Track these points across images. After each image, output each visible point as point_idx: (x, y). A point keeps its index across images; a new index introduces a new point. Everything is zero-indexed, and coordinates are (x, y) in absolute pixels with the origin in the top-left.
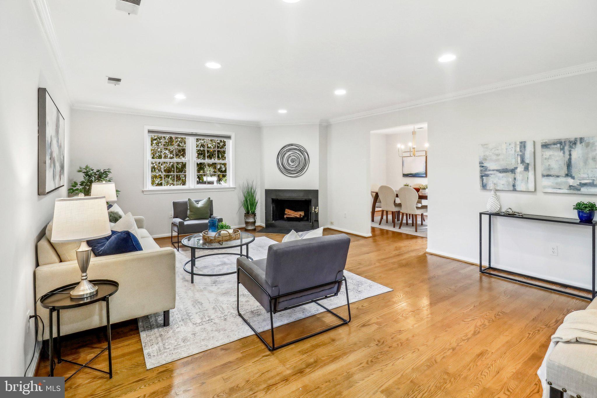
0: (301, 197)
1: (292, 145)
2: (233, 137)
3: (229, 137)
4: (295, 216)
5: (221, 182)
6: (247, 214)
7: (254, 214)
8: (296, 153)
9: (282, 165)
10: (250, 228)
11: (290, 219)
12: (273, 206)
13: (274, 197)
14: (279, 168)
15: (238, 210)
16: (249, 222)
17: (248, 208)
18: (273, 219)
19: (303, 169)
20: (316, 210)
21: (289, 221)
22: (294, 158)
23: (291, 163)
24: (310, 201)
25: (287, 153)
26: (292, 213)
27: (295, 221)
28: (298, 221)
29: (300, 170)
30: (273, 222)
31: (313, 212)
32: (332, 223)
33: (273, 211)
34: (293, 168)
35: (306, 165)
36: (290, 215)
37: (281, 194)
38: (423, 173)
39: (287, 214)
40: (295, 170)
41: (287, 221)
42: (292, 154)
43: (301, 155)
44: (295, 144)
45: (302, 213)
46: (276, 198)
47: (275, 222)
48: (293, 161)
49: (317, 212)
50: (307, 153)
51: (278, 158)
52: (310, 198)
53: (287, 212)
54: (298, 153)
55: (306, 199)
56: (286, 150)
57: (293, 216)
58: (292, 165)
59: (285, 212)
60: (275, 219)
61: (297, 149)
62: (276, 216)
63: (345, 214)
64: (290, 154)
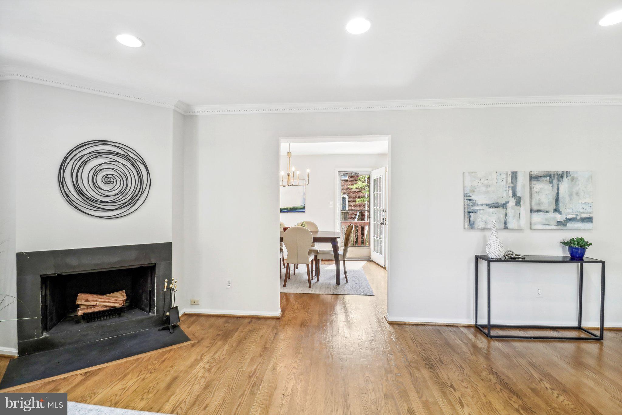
1: (105, 142)
4: (107, 306)
8: (118, 162)
9: (76, 186)
11: (89, 317)
12: (43, 294)
13: (51, 272)
14: (66, 196)
18: (46, 328)
19: (133, 200)
20: (171, 285)
21: (91, 321)
22: (112, 175)
23: (103, 185)
24: (152, 269)
25: (92, 160)
26: (97, 301)
27: (107, 318)
28: (115, 315)
29: (127, 202)
30: (45, 335)
31: (165, 290)
32: (195, 302)
33: (45, 308)
34: (109, 196)
35: (142, 192)
36: (92, 306)
37: (73, 261)
38: (302, 208)
39: (81, 305)
40: (113, 202)
41: (88, 322)
42: (106, 163)
43: (130, 168)
44: (114, 142)
45: (123, 297)
46: (56, 274)
47: (50, 334)
48: (109, 180)
49: (175, 290)
50: (145, 166)
51: (64, 171)
52: (153, 262)
53: (83, 301)
54: (123, 164)
55: (142, 265)
56: (90, 153)
57: (102, 307)
58: (105, 190)
59: (78, 302)
60: (48, 327)
61: (119, 153)
62: (52, 317)
63: (229, 282)
64: (101, 164)
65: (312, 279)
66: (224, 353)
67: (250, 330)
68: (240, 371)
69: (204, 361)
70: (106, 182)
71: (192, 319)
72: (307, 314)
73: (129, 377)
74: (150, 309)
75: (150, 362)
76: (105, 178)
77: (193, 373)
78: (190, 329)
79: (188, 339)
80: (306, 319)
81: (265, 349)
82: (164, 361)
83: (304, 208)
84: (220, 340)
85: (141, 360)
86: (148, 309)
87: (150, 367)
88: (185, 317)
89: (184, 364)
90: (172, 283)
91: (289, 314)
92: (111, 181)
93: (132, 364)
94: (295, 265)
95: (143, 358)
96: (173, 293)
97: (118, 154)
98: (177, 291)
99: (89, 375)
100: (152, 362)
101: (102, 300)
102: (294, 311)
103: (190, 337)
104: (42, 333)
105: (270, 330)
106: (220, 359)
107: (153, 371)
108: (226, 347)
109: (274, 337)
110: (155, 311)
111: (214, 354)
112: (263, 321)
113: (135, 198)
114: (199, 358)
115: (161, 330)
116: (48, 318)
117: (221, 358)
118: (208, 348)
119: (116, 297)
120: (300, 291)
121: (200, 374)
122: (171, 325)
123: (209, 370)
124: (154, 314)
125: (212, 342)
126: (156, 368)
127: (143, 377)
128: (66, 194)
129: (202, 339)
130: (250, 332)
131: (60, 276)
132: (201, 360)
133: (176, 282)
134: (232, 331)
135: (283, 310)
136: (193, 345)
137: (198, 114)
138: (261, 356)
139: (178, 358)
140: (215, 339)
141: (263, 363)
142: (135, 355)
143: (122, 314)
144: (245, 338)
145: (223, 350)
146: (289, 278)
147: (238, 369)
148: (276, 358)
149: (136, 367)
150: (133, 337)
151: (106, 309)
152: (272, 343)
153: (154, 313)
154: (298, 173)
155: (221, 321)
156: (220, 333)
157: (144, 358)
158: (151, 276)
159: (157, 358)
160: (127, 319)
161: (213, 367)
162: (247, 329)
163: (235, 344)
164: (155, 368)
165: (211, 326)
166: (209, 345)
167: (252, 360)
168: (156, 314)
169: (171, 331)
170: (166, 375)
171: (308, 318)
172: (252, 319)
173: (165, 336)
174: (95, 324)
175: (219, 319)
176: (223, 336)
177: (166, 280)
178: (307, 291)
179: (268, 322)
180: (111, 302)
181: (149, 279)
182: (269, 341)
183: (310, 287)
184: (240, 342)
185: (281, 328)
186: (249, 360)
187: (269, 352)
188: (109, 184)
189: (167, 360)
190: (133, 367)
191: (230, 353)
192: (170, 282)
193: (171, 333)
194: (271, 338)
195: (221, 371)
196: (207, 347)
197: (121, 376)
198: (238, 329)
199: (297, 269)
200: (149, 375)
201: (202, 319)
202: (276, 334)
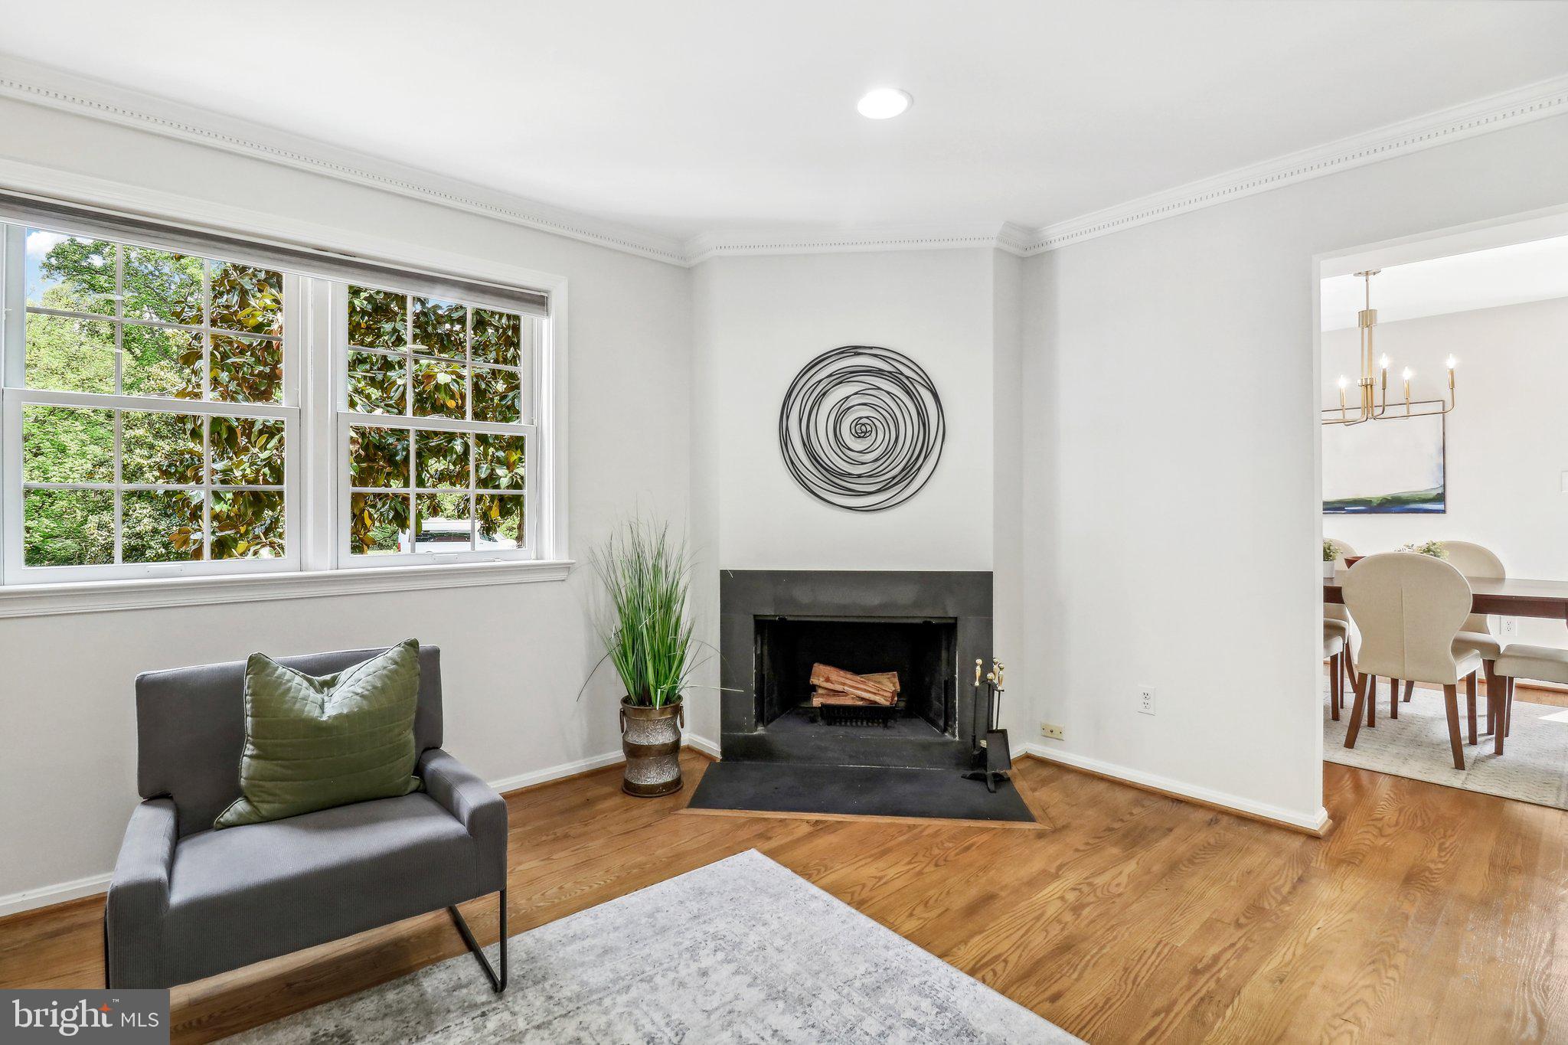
0: (906, 607)
1: (855, 351)
2: (558, 301)
3: (539, 301)
4: (863, 699)
5: (494, 535)
6: (637, 703)
7: (673, 705)
8: (879, 388)
9: (807, 445)
10: (655, 776)
11: (835, 715)
12: (759, 652)
13: (768, 611)
14: (792, 465)
15: (582, 681)
16: (649, 748)
17: (640, 674)
18: (761, 718)
19: (909, 471)
20: (990, 676)
21: (835, 724)
22: (867, 418)
23: (852, 441)
24: (949, 629)
25: (835, 390)
26: (844, 684)
27: (862, 723)
28: (879, 723)
29: (896, 476)
30: (760, 731)
31: (977, 684)
32: (1052, 731)
33: (760, 678)
34: (863, 464)
35: (926, 452)
36: (836, 693)
37: (803, 595)
38: (1431, 497)
39: (820, 687)
40: (870, 476)
41: (829, 724)
42: (856, 393)
43: (902, 401)
44: (871, 348)
45: (894, 684)
46: (776, 616)
47: (768, 731)
48: (863, 428)
49: (1000, 688)
50: (931, 391)
51: (788, 417)
52: (951, 614)
53: (821, 679)
54: (888, 393)
55: (928, 620)
56: (830, 375)
57: (853, 698)
58: (857, 452)
59: (814, 681)
60: (765, 718)
61: (880, 370)
62: (771, 700)
63: (1146, 695)
64: (848, 397)
65: (1473, 741)
66: (1123, 879)
67: (1209, 844)
68: (1165, 945)
69: (1065, 883)
70: (857, 433)
71: (1045, 772)
72: (1435, 852)
73: (891, 858)
74: (946, 724)
75: (938, 840)
76: (856, 425)
77: (1031, 900)
78: (1037, 794)
79: (1029, 818)
80: (1432, 866)
81: (1255, 910)
82: (968, 848)
83: (1441, 498)
84: (1116, 844)
85: (916, 831)
86: (941, 723)
87: (936, 851)
88: (1029, 763)
89: (1012, 871)
90: (992, 671)
91: (1358, 834)
92: (866, 432)
93: (901, 833)
94: (1395, 683)
95: (923, 827)
96: (996, 693)
97: (879, 373)
98: (1003, 691)
99: (821, 829)
100: (941, 842)
101: (854, 684)
102: (1380, 830)
103: (1035, 812)
104: (756, 726)
105: (1279, 862)
106: (1109, 892)
107: (941, 862)
108: (1131, 867)
109: (1294, 888)
110: (957, 730)
111: (1093, 875)
112: (1258, 831)
113: (913, 466)
114: (1053, 871)
115: (968, 779)
116: (766, 700)
117: (1114, 890)
118: (1077, 855)
119: (879, 683)
120: (1414, 770)
121: (1051, 911)
122: (990, 772)
123: (1077, 909)
124: (954, 737)
125: (1091, 841)
126: (948, 859)
127: (917, 869)
128: (792, 463)
129: (1065, 827)
130: (1209, 848)
131: (783, 620)
132: (1056, 876)
133: (1001, 669)
134: (1153, 830)
135: (1337, 817)
136: (1041, 835)
137: (1056, 245)
138: (1238, 925)
139: (1000, 853)
140: (1100, 838)
141: (1245, 949)
142: (908, 816)
143: (891, 723)
144: (1191, 861)
145: (1121, 873)
146: (1371, 723)
147: (1160, 936)
148: (1292, 949)
149: (907, 842)
150: (909, 777)
151: (860, 703)
152: (1282, 903)
153: (954, 735)
154: (1407, 374)
155: (1122, 797)
156: (1116, 825)
157: (927, 827)
158: (948, 649)
159: (953, 838)
160: (898, 734)
161: (1088, 904)
162: (1201, 837)
163: (1157, 868)
164: (946, 857)
165: (1094, 802)
166: (1082, 848)
167: (1209, 928)
168: (957, 739)
169: (991, 786)
170: (968, 881)
171: (1440, 866)
172: (1220, 816)
173: (976, 794)
174: (840, 731)
175: (1117, 789)
176: (1125, 836)
177: (979, 661)
178: (1445, 776)
179: (1276, 837)
180: (870, 692)
181: (944, 655)
182: (1273, 893)
183: (1460, 764)
184: (1173, 867)
185: (1322, 867)
186: (1194, 927)
187: (1268, 925)
188: (863, 437)
189: (974, 848)
190: (901, 839)
191: (1142, 886)
192: (988, 666)
193: (989, 790)
194: (1283, 886)
195: (1108, 922)
196: (1077, 850)
197: (876, 851)
198: (1170, 830)
199: (1407, 699)
200: (931, 868)
201: (1069, 778)
202: (1299, 879)
